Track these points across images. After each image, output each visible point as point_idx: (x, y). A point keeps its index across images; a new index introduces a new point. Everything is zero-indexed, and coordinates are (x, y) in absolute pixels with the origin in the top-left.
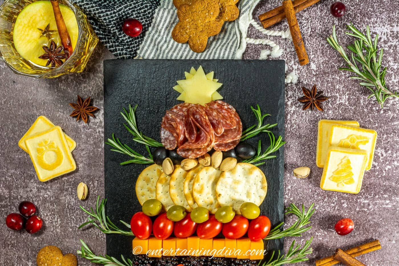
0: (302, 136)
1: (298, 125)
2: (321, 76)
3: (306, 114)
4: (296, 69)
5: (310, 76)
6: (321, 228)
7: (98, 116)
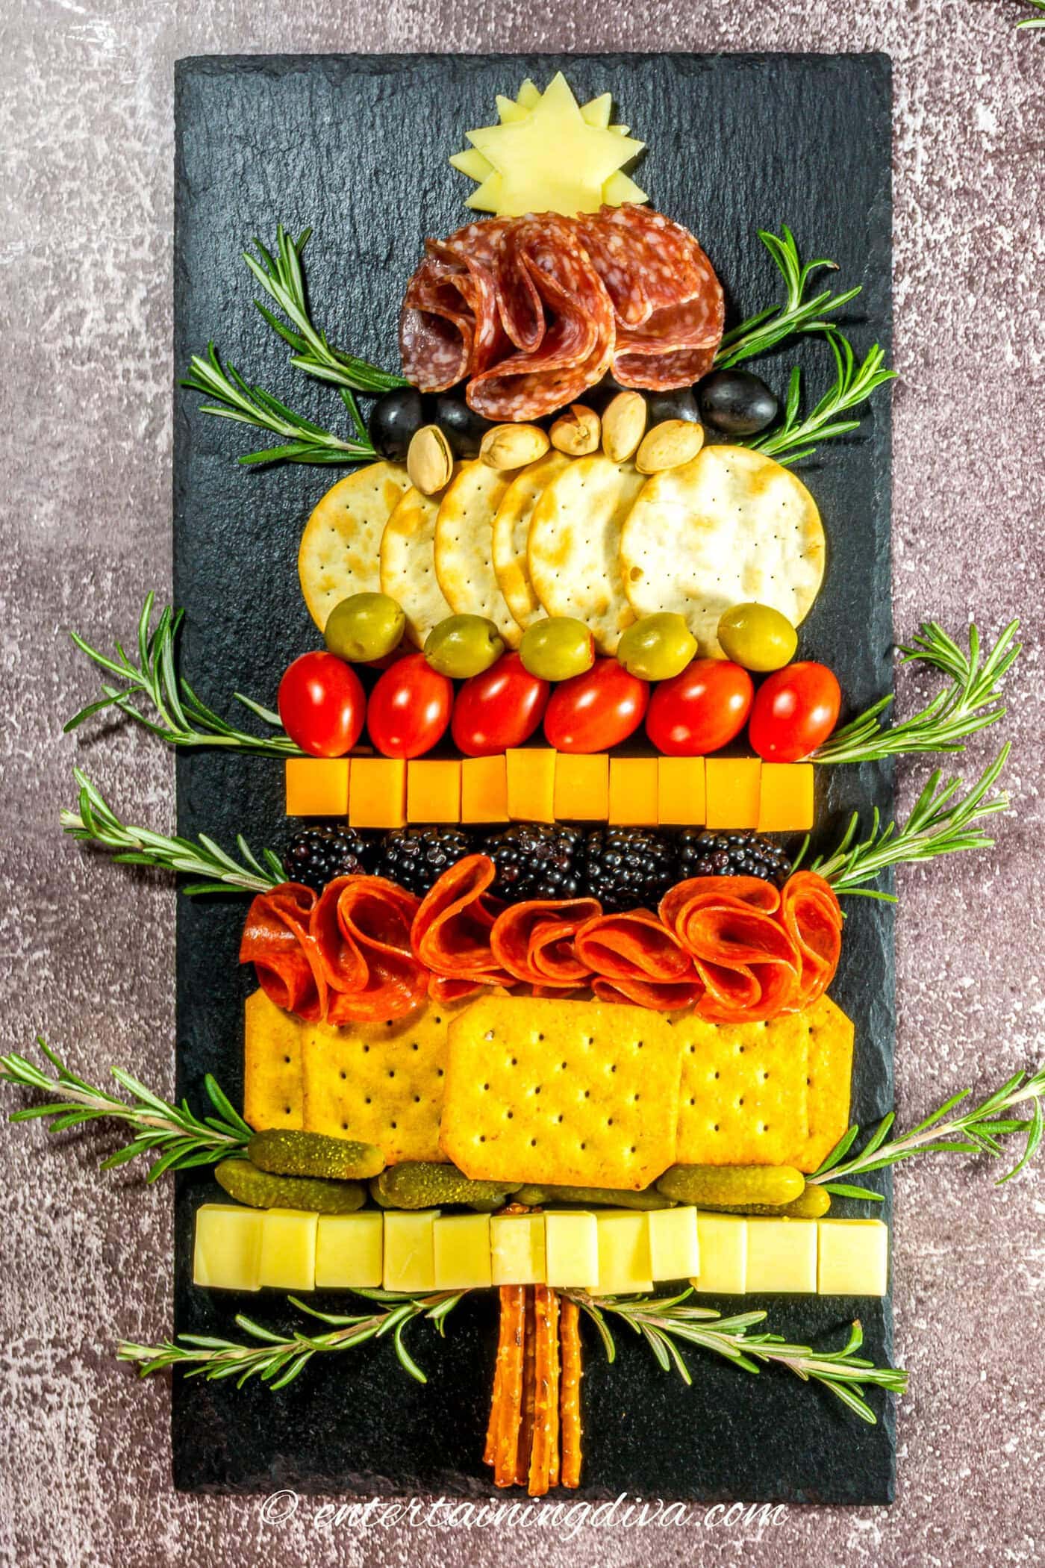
0: (941, 398)
1: (925, 354)
2: (1016, 157)
3: (954, 310)
4: (918, 128)
5: (971, 160)
7: (124, 310)
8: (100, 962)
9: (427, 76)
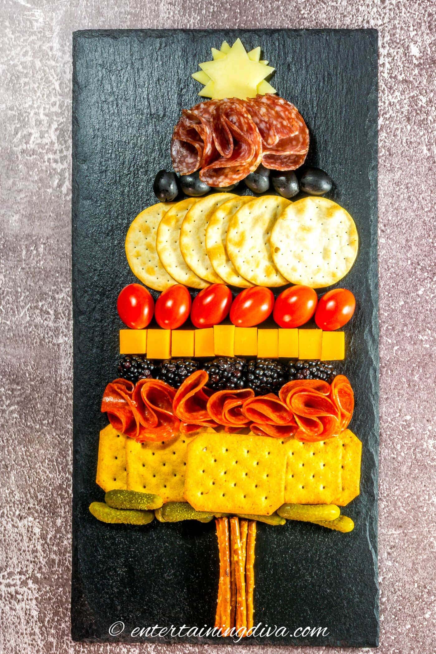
0: (396, 169)
1: (389, 150)
2: (428, 66)
3: (401, 131)
4: (386, 54)
5: (408, 67)
6: (428, 328)
7: (48, 133)
8: (39, 411)
9: (180, 39)
